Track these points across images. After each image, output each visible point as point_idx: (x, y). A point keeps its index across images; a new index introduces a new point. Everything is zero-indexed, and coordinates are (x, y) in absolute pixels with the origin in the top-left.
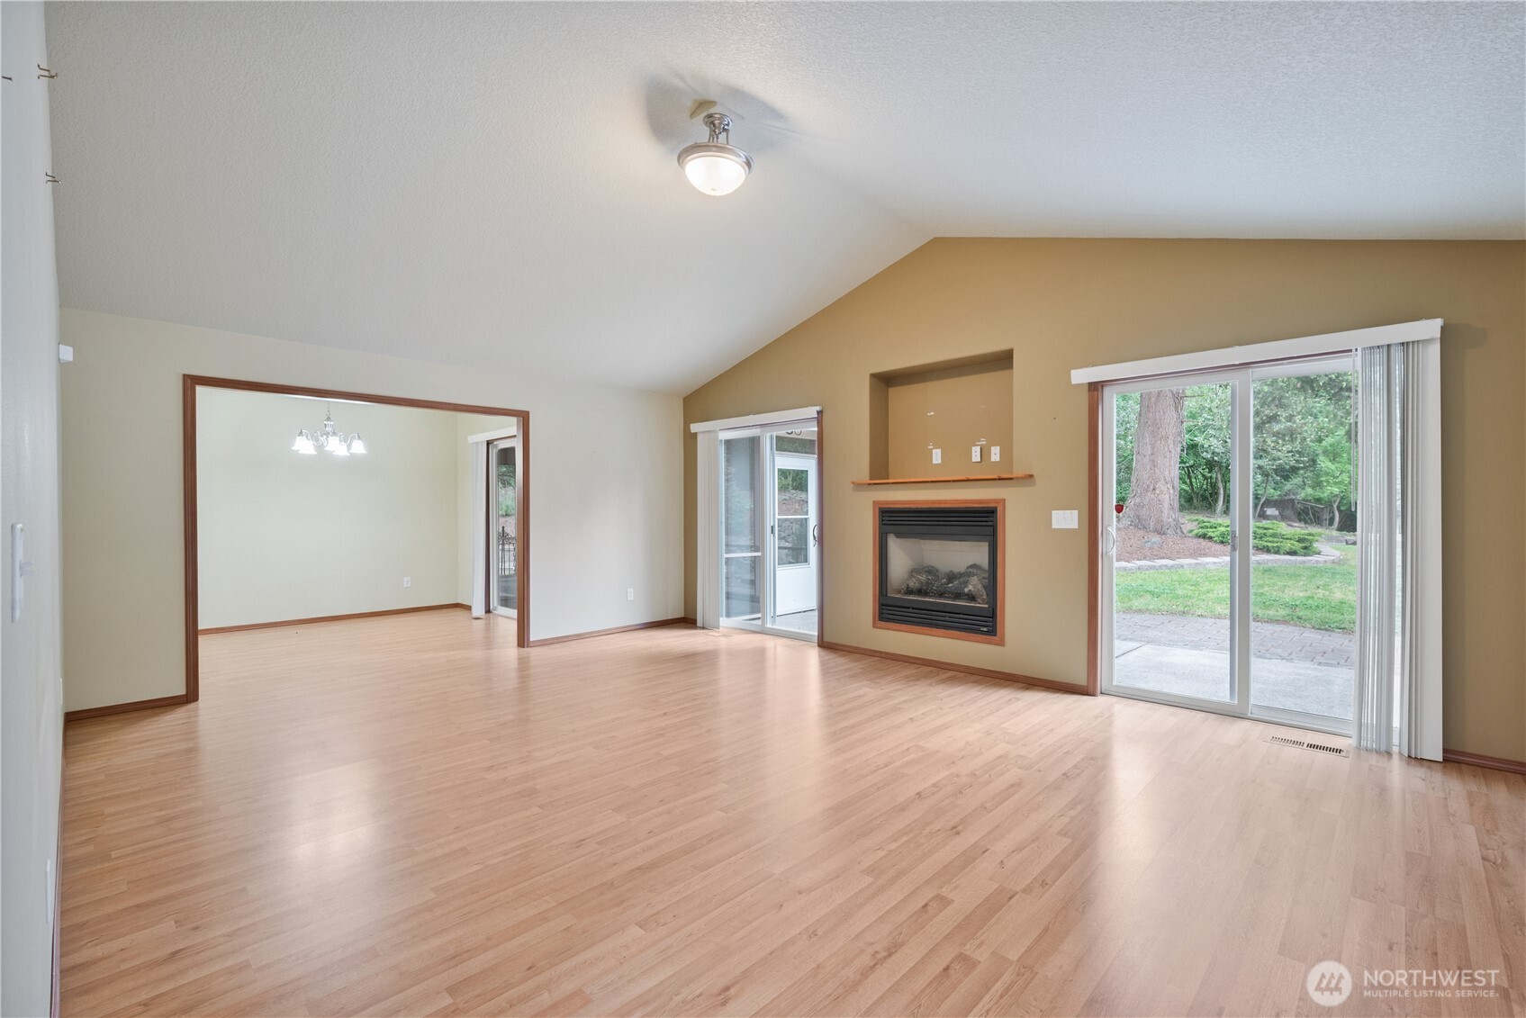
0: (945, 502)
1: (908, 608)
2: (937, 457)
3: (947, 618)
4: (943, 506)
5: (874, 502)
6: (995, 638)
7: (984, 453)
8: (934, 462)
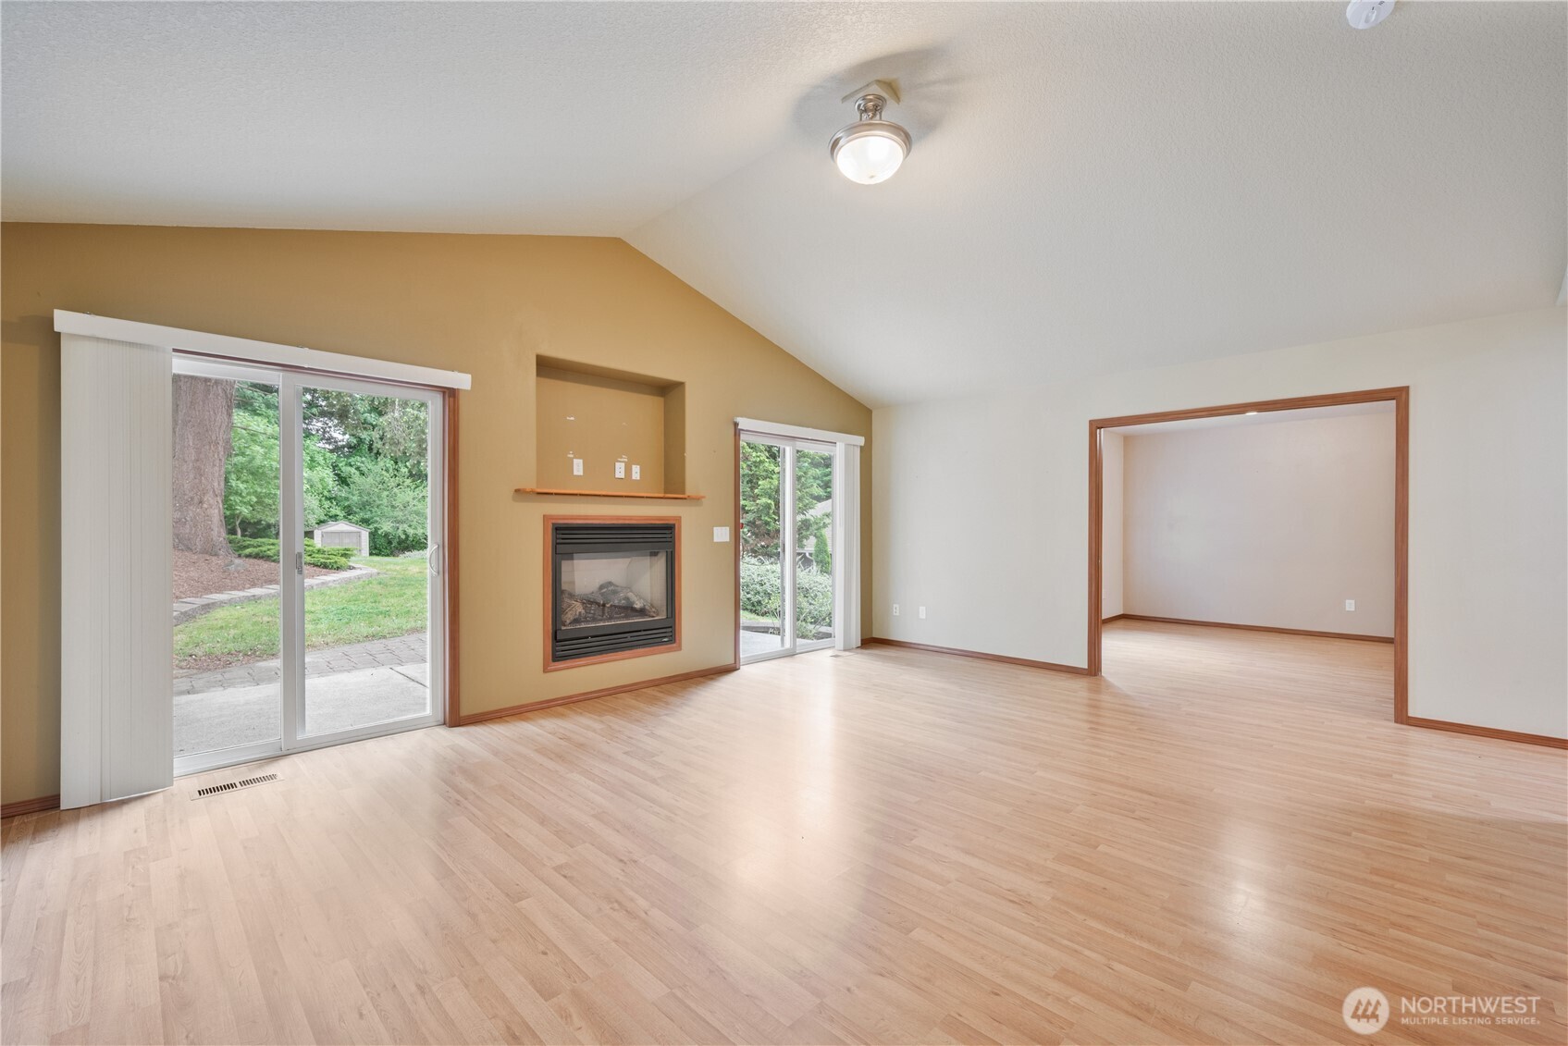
0: (631, 518)
1: (587, 638)
2: (578, 467)
3: (629, 639)
4: (627, 522)
5: (544, 516)
6: (674, 645)
7: (628, 471)
8: (576, 473)
